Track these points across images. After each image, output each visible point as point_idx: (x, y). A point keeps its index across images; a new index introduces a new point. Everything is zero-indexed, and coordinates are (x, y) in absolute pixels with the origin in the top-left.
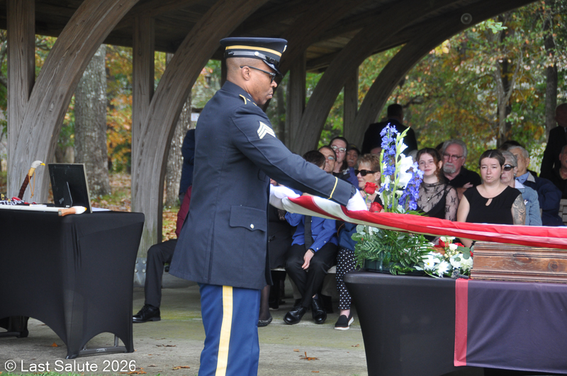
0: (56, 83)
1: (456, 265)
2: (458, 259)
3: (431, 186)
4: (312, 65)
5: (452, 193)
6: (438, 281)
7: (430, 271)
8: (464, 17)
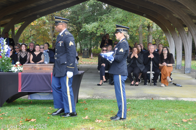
1: (19, 69)
2: (20, 68)
3: (24, 52)
5: (29, 53)
6: (15, 73)
7: (13, 71)
8: (38, 16)
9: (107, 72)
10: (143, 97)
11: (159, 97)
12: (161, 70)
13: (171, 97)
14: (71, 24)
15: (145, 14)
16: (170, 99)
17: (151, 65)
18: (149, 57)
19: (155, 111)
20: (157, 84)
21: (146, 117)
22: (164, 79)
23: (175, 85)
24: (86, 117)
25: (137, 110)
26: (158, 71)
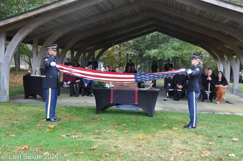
0: (41, 54)
1: (111, 86)
4: (87, 51)
6: (108, 89)
7: (107, 87)
8: (113, 44)
9: (172, 90)
10: (205, 111)
11: (218, 112)
12: (217, 90)
13: (227, 112)
14: (135, 50)
15: (200, 44)
16: (227, 113)
17: (209, 86)
18: (207, 79)
19: (218, 122)
20: (213, 101)
21: (212, 127)
22: (220, 97)
23: (228, 102)
24: (165, 125)
25: (203, 121)
26: (215, 91)
